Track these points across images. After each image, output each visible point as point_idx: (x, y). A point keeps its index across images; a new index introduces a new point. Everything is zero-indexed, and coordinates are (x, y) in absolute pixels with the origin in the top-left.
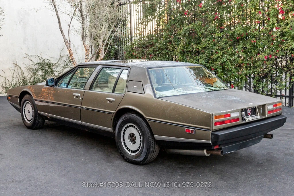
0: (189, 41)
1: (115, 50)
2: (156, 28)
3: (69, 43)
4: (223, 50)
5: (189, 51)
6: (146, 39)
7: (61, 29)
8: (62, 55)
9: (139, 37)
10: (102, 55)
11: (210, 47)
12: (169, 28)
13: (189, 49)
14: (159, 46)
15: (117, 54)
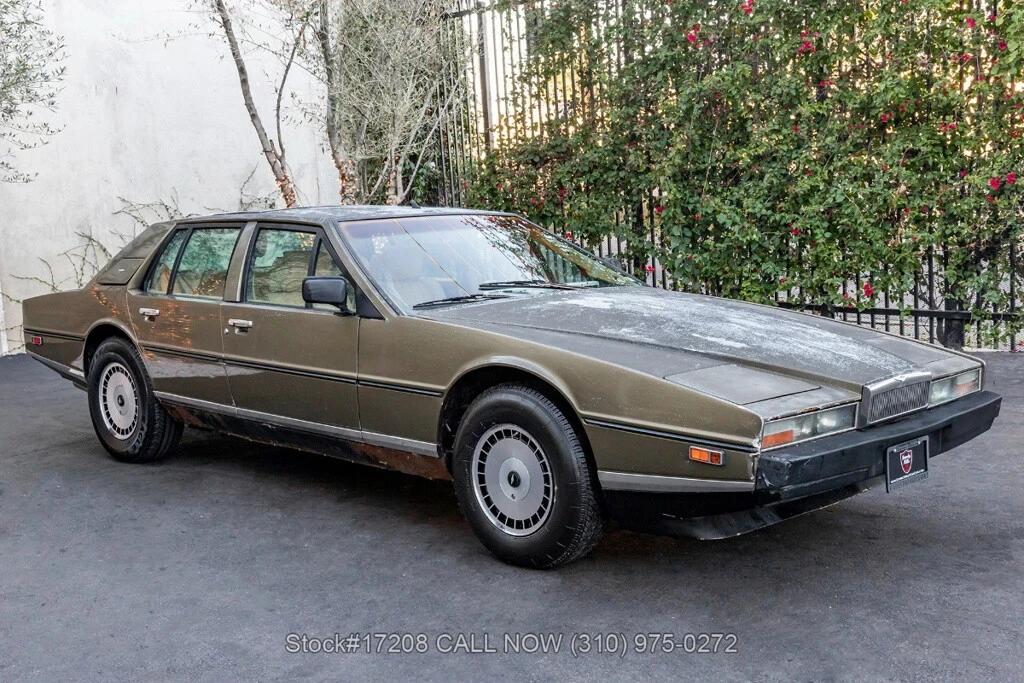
0: (702, 137)
1: (429, 177)
2: (579, 95)
3: (280, 153)
4: (830, 164)
5: (705, 170)
6: (542, 132)
7: (250, 106)
8: (246, 200)
9: (516, 128)
10: (396, 193)
11: (781, 152)
12: (630, 91)
13: (704, 163)
14: (591, 156)
15: (436, 191)
